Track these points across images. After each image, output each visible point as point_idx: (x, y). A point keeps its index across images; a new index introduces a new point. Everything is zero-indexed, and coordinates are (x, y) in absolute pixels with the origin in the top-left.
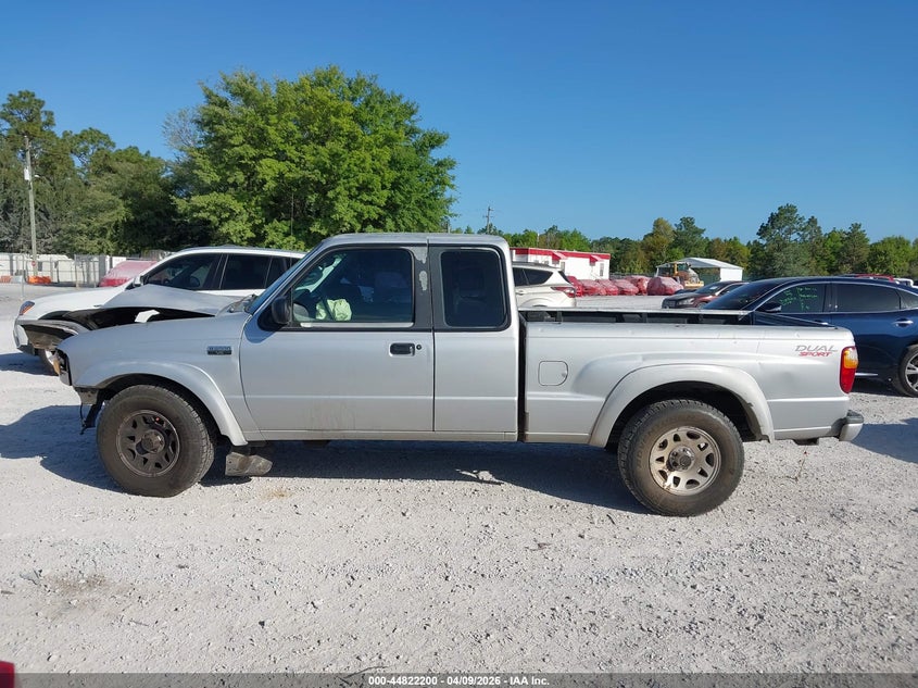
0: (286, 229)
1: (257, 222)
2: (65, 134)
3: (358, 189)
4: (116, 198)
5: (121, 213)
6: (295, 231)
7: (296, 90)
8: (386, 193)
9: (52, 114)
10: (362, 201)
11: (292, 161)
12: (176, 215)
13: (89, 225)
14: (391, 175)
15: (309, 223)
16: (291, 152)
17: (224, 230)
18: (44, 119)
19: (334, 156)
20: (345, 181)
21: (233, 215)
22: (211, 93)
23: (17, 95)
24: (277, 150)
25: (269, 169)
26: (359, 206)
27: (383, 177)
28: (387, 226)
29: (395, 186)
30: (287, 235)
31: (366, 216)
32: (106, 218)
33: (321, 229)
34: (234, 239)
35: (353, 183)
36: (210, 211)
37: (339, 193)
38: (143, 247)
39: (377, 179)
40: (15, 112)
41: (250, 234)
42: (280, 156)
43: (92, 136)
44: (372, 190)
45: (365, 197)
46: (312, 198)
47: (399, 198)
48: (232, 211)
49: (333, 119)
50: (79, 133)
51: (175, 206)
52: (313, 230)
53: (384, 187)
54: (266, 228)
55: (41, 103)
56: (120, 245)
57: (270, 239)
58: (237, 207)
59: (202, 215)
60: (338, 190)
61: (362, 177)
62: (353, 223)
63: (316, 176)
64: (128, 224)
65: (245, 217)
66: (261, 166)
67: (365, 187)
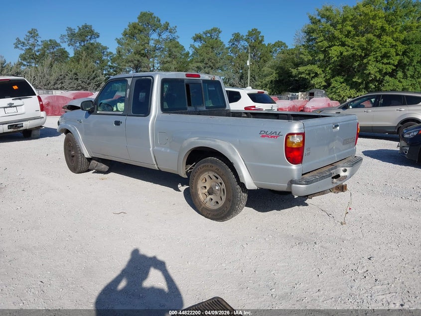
0: (342, 80)
1: (328, 78)
2: (269, 44)
3: (381, 57)
4: (273, 70)
5: (274, 76)
6: (346, 81)
7: (355, 9)
8: (398, 58)
9: (263, 37)
10: (383, 63)
11: (349, 46)
12: (292, 76)
13: (262, 82)
14: (401, 48)
15: (353, 76)
16: (349, 41)
17: (312, 82)
18: (260, 38)
19: (369, 41)
20: (375, 53)
21: (316, 75)
22: (312, 17)
23: (251, 30)
24: (341, 41)
25: (335, 51)
26: (380, 66)
27: (397, 50)
28: (398, 76)
29: (405, 53)
30: (341, 83)
31: (384, 71)
32: (268, 79)
33: (358, 79)
34: (317, 86)
35: (379, 54)
36: (306, 74)
37: (370, 60)
38: (282, 91)
39: (393, 51)
40: (250, 38)
41: (324, 84)
42: (343, 44)
43: (279, 44)
44: (390, 56)
45: (385, 61)
46: (356, 64)
47: (406, 60)
48: (316, 73)
49: (371, 22)
50: (274, 43)
51: (292, 73)
52: (354, 80)
53: (397, 55)
54: (332, 80)
55: (259, 33)
56: (272, 90)
57: (333, 85)
58: (319, 71)
59: (303, 76)
60: (369, 58)
61: (384, 50)
62: (377, 75)
63: (359, 52)
64: (276, 81)
65: (323, 75)
66: (331, 50)
67: (386, 56)
